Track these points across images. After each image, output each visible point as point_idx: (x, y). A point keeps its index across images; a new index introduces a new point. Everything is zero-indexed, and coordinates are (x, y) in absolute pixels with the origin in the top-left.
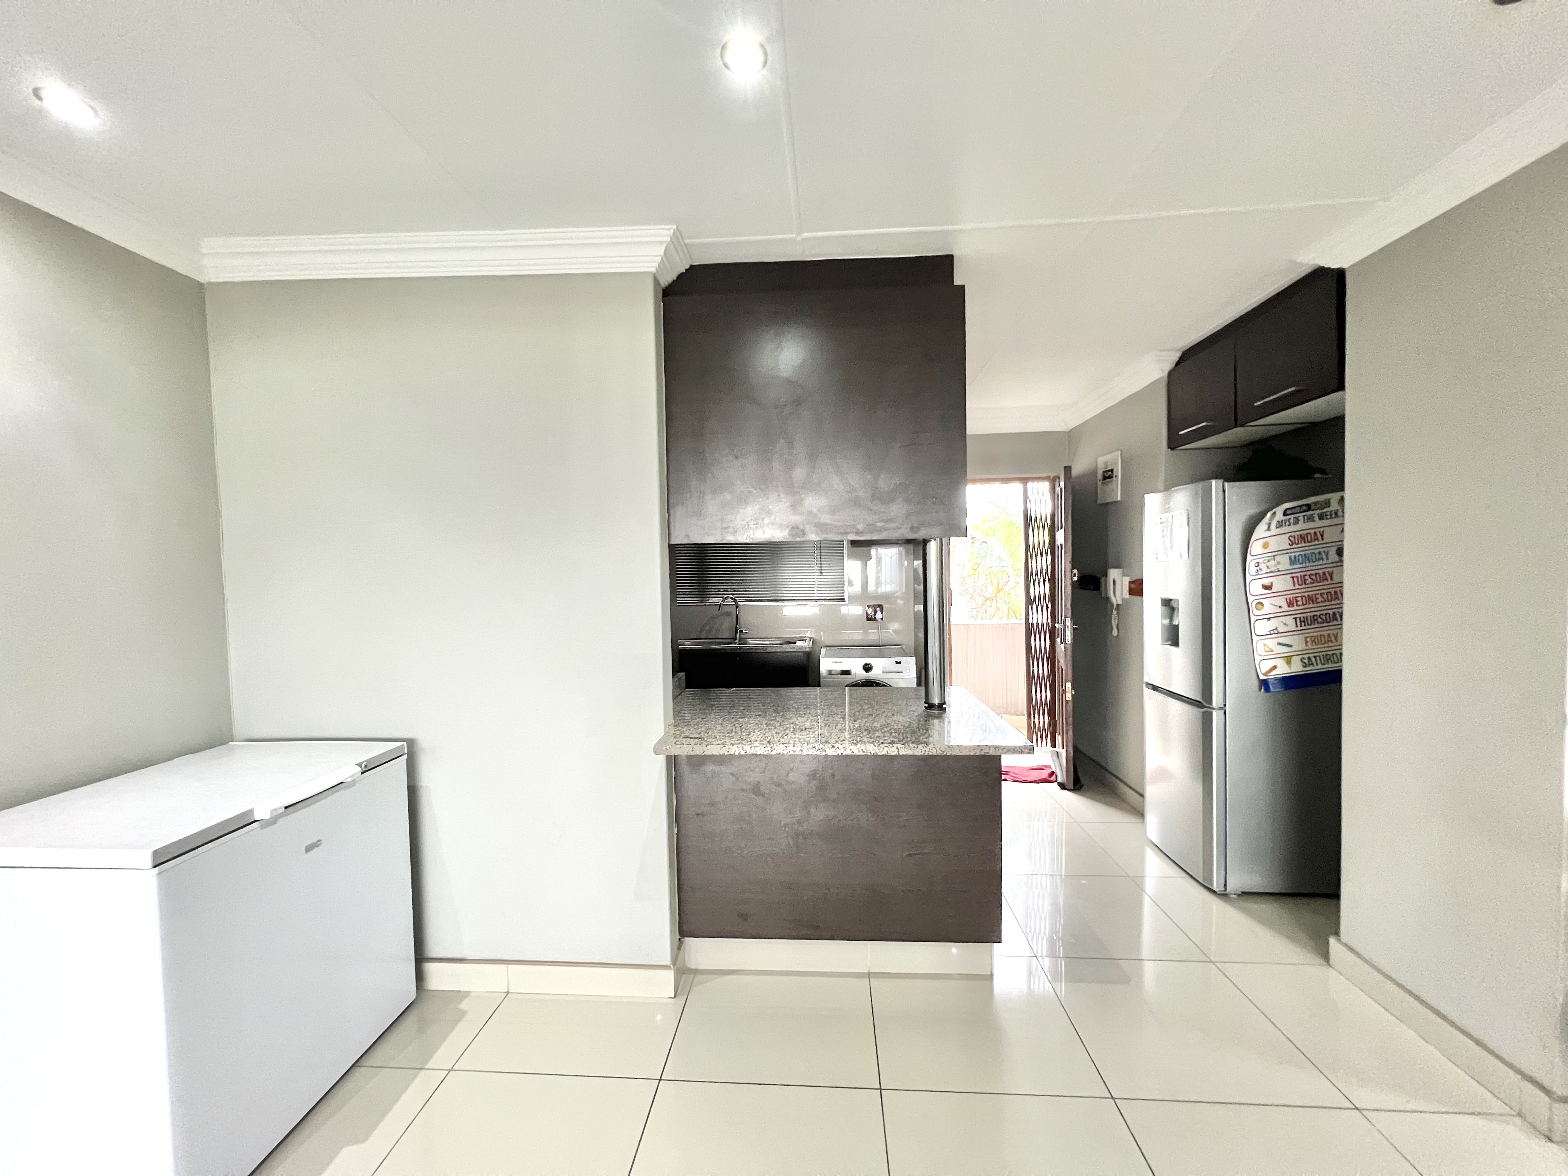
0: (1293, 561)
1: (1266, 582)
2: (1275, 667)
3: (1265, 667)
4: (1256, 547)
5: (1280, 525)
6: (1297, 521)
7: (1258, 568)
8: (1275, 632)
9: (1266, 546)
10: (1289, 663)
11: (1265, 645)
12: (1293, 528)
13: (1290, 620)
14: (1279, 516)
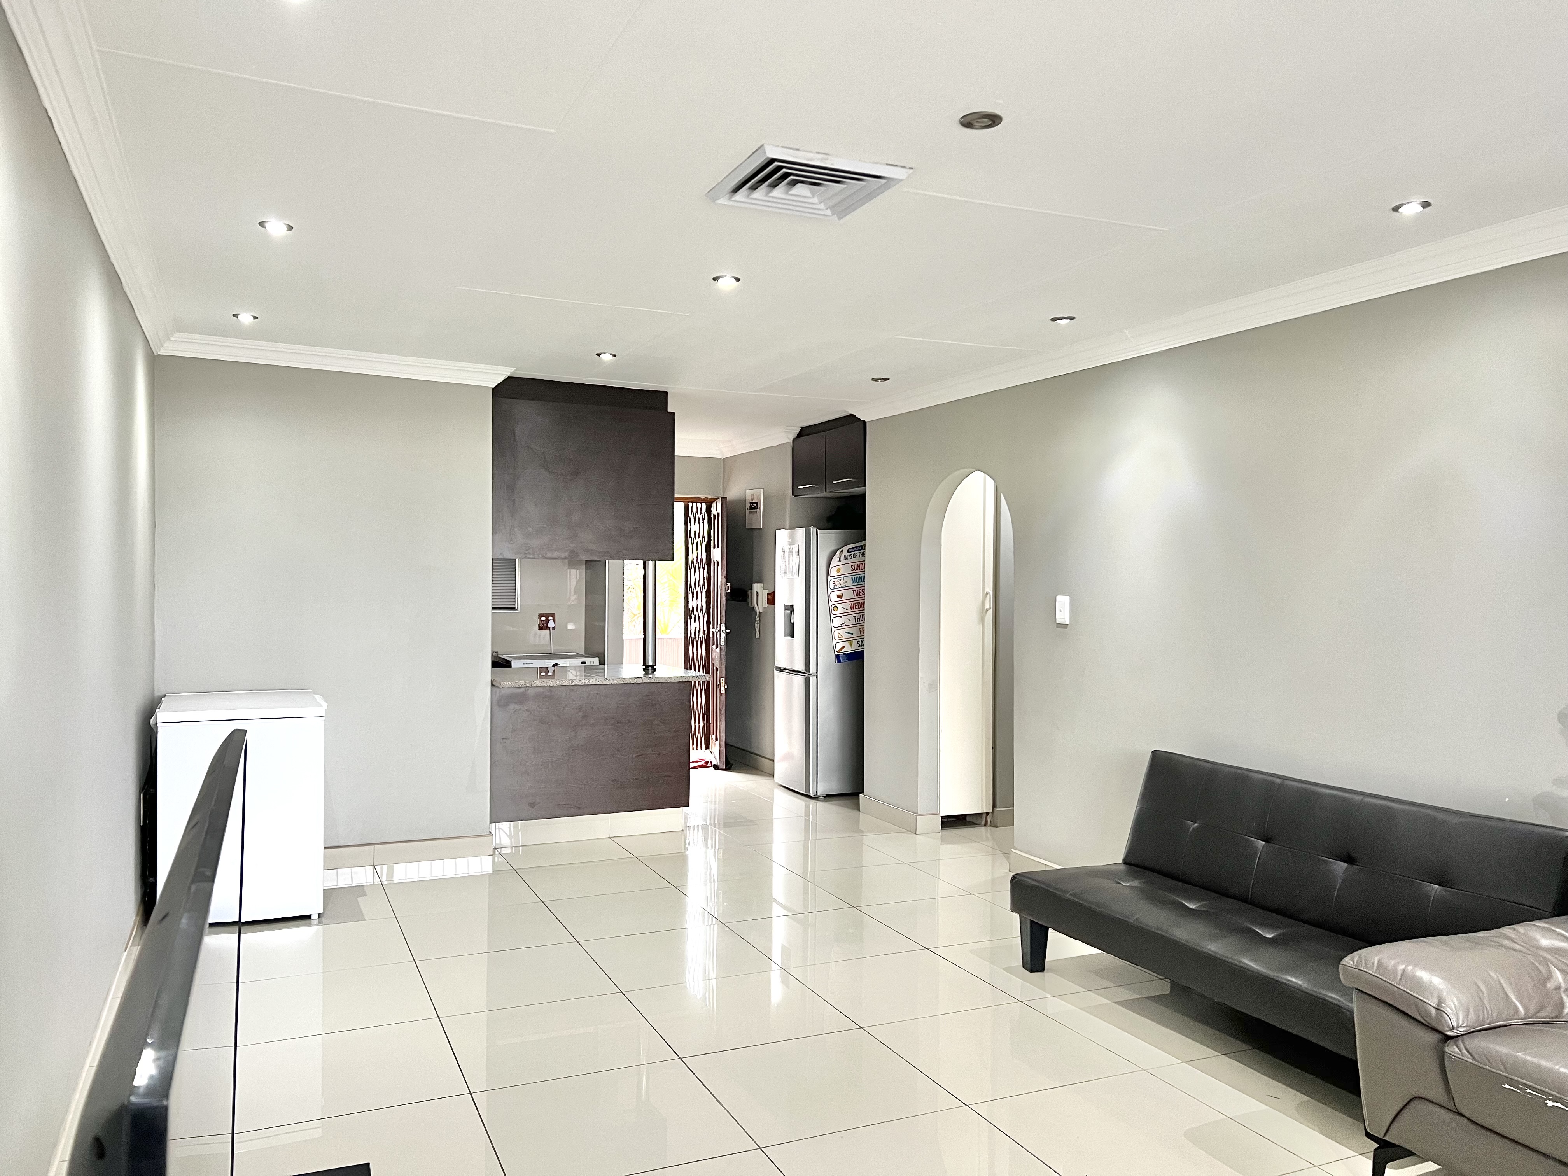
0: (853, 581)
1: (839, 593)
2: (844, 647)
3: (839, 646)
4: (833, 572)
5: (846, 558)
6: (855, 556)
7: (834, 585)
8: (843, 625)
9: (839, 571)
10: (851, 645)
11: (838, 633)
12: (853, 560)
13: (852, 618)
14: (845, 553)
